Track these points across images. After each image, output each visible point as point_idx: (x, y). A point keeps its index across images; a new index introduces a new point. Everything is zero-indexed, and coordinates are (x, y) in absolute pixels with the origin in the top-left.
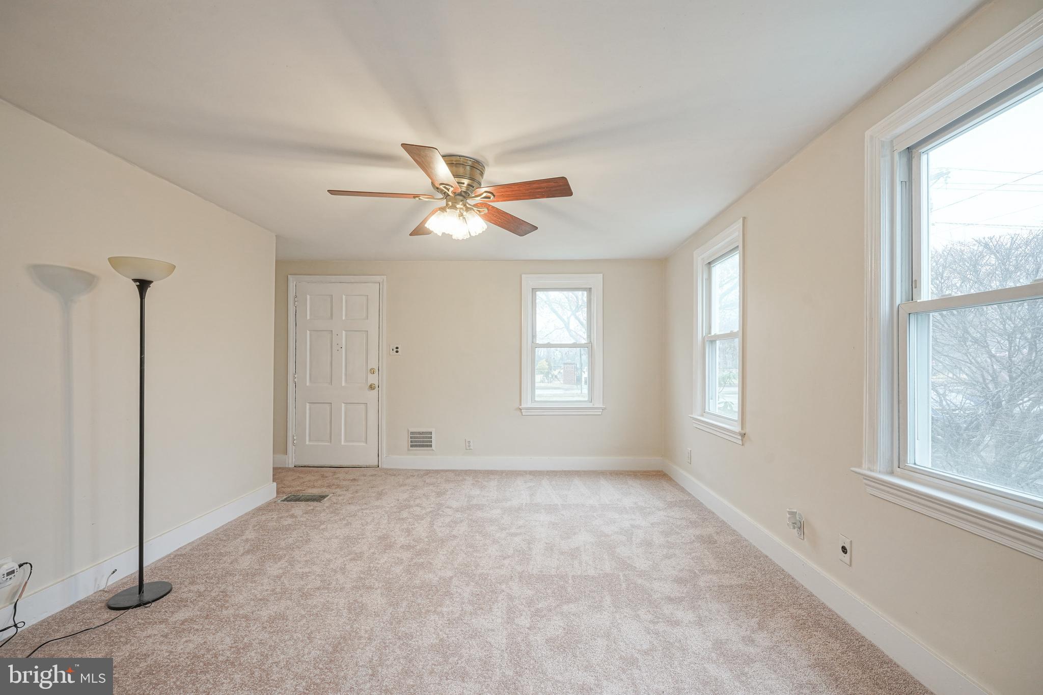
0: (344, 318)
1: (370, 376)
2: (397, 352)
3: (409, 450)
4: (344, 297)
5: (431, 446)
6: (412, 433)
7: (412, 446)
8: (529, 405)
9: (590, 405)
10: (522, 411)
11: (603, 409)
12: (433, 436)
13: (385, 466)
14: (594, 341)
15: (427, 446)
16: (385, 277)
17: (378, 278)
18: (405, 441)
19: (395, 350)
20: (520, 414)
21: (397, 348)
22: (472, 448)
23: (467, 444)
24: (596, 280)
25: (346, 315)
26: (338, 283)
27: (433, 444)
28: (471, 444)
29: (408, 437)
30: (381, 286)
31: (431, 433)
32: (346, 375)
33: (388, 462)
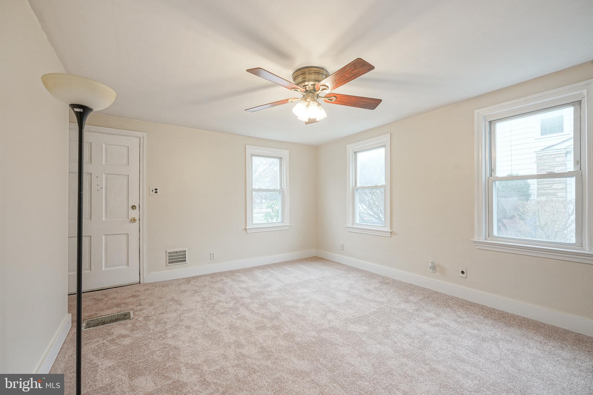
0: (104, 163)
1: (131, 210)
2: (156, 192)
3: (167, 266)
4: (104, 145)
5: (185, 261)
6: (169, 253)
7: (169, 263)
8: (251, 227)
9: (282, 224)
10: (247, 230)
11: (290, 226)
12: (187, 253)
13: (146, 281)
14: (284, 188)
15: (182, 261)
16: (145, 134)
17: (139, 134)
18: (163, 259)
19: (154, 191)
20: (246, 232)
21: (156, 189)
22: (214, 258)
23: (212, 256)
24: (285, 153)
25: (106, 161)
26: (98, 132)
27: (187, 259)
28: (214, 255)
29: (166, 257)
30: (141, 140)
31: (185, 251)
32: (106, 211)
33: (148, 278)
